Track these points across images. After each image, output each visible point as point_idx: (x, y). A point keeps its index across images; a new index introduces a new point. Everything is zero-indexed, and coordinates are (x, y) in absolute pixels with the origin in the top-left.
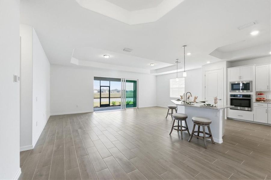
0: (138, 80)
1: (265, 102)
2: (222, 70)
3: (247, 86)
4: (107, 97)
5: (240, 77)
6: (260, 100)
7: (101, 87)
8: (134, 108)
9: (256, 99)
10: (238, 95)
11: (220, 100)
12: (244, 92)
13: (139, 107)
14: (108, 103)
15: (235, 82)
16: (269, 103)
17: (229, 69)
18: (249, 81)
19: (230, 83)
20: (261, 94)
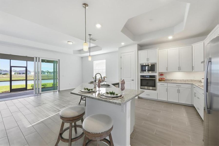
0: (59, 60)
1: (165, 82)
2: (134, 51)
3: (152, 68)
4: (23, 80)
5: (148, 59)
6: (162, 80)
7: (12, 68)
8: (54, 92)
9: (159, 79)
10: (146, 76)
11: (133, 80)
12: (149, 73)
13: (60, 90)
14: (25, 87)
15: (143, 64)
16: (168, 83)
17: (140, 52)
18: (154, 63)
19: (140, 64)
20: (162, 75)
